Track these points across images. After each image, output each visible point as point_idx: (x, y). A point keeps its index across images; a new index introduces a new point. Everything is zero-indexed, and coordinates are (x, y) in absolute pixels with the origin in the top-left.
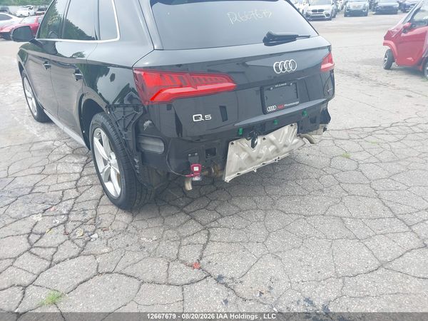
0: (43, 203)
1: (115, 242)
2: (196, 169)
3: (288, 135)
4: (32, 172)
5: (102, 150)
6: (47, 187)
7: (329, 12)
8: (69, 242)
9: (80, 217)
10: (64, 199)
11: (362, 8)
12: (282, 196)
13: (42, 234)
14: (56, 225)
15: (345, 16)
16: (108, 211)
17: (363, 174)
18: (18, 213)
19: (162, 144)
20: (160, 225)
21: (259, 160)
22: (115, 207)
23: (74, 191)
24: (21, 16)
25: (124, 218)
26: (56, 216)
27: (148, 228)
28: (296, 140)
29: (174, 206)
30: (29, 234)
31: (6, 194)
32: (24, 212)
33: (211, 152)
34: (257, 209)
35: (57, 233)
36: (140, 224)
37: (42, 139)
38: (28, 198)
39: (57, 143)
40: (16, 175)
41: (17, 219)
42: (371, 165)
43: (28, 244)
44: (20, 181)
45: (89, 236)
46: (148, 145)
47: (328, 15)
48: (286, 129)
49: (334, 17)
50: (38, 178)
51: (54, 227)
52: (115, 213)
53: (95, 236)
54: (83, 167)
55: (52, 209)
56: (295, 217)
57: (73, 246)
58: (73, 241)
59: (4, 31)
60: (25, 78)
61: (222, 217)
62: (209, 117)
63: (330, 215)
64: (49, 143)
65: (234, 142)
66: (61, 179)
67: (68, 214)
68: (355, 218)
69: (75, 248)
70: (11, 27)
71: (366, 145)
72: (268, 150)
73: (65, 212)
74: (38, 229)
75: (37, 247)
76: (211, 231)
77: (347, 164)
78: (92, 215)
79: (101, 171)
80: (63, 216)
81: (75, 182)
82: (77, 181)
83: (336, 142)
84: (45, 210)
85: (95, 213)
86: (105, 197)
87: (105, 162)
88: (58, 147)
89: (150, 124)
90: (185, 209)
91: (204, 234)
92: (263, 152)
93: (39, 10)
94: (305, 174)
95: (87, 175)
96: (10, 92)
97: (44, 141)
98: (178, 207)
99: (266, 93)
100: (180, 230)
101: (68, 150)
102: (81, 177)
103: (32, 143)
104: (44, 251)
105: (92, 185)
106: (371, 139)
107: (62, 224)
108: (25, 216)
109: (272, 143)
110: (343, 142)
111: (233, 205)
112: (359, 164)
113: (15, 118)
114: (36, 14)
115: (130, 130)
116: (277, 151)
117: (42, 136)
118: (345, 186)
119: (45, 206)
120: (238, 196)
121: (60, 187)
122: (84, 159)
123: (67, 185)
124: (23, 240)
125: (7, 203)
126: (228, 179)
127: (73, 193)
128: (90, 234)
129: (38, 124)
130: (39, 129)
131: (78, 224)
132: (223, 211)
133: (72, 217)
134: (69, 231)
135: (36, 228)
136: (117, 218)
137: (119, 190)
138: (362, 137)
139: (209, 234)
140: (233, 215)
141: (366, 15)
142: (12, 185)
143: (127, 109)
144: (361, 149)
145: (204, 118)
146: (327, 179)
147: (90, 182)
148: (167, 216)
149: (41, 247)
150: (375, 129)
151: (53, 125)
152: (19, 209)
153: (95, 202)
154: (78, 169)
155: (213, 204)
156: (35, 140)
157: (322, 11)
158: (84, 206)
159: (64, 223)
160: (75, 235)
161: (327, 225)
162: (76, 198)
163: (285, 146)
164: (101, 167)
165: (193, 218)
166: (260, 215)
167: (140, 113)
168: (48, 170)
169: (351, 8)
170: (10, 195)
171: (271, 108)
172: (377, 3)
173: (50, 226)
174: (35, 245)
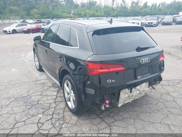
0: (43, 109)
1: (72, 129)
2: (107, 102)
3: (145, 87)
4: (37, 94)
5: (67, 89)
6: (44, 102)
7: (155, 24)
8: (53, 128)
9: (57, 117)
10: (50, 107)
11: (170, 22)
12: (141, 112)
13: (43, 124)
14: (48, 119)
15: (162, 25)
16: (68, 114)
17: (177, 103)
18: (33, 113)
19: (94, 91)
20: (90, 123)
21: (132, 97)
22: (71, 113)
23: (54, 104)
24: (30, 23)
25: (75, 118)
26: (48, 115)
27: (85, 124)
28: (148, 89)
29: (95, 114)
30: (38, 123)
31: (28, 104)
32: (35, 113)
33: (113, 94)
34: (131, 118)
35: (49, 124)
36: (81, 122)
37: (40, 79)
38: (36, 106)
39: (46, 81)
40: (31, 95)
41: (33, 116)
42: (180, 99)
43: (38, 128)
44: (33, 98)
45: (61, 126)
46: (88, 90)
47: (155, 25)
48: (144, 84)
49: (157, 25)
50: (40, 97)
51: (47, 120)
52: (71, 116)
53: (64, 126)
54: (57, 93)
55: (46, 112)
56: (148, 123)
57: (55, 130)
58: (55, 128)
59: (24, 30)
60: (35, 54)
61: (116, 121)
62: (113, 81)
63: (163, 123)
64: (43, 81)
65: (123, 90)
66: (49, 98)
67: (52, 115)
68: (175, 126)
69: (56, 131)
70: (27, 29)
71: (177, 89)
72: (136, 93)
73: (51, 114)
74: (41, 121)
75: (41, 129)
76: (112, 127)
77: (169, 98)
78: (62, 116)
79: (66, 97)
80: (51, 116)
81: (54, 100)
82: (55, 99)
83: (163, 86)
84: (43, 112)
85: (63, 115)
86: (67, 108)
87: (68, 94)
88: (47, 83)
89: (90, 83)
90: (100, 116)
91: (108, 128)
92: (134, 94)
93: (37, 21)
94: (150, 102)
95: (59, 97)
96: (27, 57)
97: (41, 80)
98: (97, 115)
99: (137, 71)
100: (98, 126)
101: (51, 85)
102: (57, 97)
103: (37, 81)
104: (44, 132)
105: (61, 102)
106: (179, 86)
107: (50, 119)
108: (36, 114)
109: (138, 90)
110: (166, 87)
111: (120, 115)
112: (174, 98)
113: (30, 69)
114: (36, 23)
115: (82, 84)
116: (140, 93)
117: (41, 78)
118: (169, 109)
119: (43, 110)
120: (122, 111)
121: (49, 102)
122: (57, 89)
123: (51, 101)
124: (36, 126)
125: (28, 108)
126: (120, 105)
127: (54, 105)
128: (62, 125)
129: (39, 72)
130: (39, 74)
131: (57, 120)
132: (116, 118)
133: (54, 116)
134: (53, 123)
135: (40, 121)
136: (72, 118)
137: (74, 107)
138: (175, 84)
139: (111, 129)
140: (120, 120)
141: (171, 25)
142: (30, 100)
143: (81, 76)
144: (175, 91)
145: (112, 81)
146: (160, 105)
147: (60, 100)
148: (92, 119)
149: (43, 130)
150: (180, 81)
151: (44, 73)
152: (33, 111)
153: (63, 110)
154: (55, 94)
155: (112, 115)
156: (38, 79)
157: (152, 23)
158: (58, 111)
159: (51, 119)
160: (56, 125)
161: (162, 128)
162: (55, 107)
163: (143, 91)
164: (66, 95)
165: (103, 121)
166: (132, 121)
167: (86, 78)
168: (43, 94)
169: (165, 22)
170: (30, 104)
171: (139, 77)
172: (176, 20)
173: (46, 120)
174: (40, 128)
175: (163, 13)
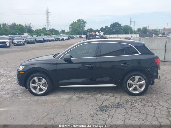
9: (140, 100)
11: (33, 41)
47: (23, 43)
55: (132, 102)
137: (142, 90)
141: (34, 43)
157: (21, 42)
175: (9, 33)
